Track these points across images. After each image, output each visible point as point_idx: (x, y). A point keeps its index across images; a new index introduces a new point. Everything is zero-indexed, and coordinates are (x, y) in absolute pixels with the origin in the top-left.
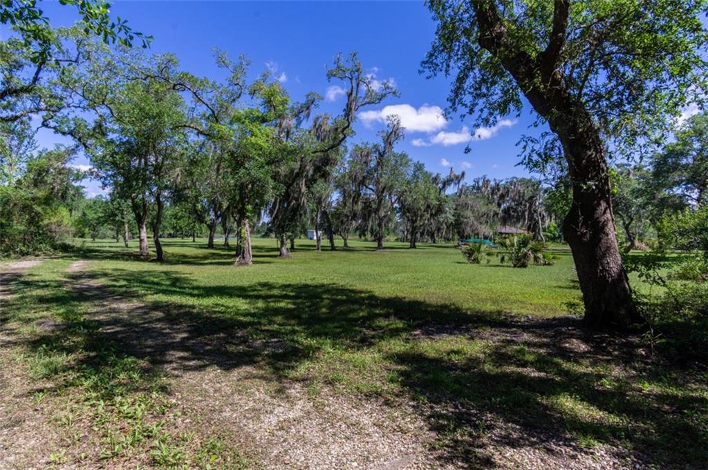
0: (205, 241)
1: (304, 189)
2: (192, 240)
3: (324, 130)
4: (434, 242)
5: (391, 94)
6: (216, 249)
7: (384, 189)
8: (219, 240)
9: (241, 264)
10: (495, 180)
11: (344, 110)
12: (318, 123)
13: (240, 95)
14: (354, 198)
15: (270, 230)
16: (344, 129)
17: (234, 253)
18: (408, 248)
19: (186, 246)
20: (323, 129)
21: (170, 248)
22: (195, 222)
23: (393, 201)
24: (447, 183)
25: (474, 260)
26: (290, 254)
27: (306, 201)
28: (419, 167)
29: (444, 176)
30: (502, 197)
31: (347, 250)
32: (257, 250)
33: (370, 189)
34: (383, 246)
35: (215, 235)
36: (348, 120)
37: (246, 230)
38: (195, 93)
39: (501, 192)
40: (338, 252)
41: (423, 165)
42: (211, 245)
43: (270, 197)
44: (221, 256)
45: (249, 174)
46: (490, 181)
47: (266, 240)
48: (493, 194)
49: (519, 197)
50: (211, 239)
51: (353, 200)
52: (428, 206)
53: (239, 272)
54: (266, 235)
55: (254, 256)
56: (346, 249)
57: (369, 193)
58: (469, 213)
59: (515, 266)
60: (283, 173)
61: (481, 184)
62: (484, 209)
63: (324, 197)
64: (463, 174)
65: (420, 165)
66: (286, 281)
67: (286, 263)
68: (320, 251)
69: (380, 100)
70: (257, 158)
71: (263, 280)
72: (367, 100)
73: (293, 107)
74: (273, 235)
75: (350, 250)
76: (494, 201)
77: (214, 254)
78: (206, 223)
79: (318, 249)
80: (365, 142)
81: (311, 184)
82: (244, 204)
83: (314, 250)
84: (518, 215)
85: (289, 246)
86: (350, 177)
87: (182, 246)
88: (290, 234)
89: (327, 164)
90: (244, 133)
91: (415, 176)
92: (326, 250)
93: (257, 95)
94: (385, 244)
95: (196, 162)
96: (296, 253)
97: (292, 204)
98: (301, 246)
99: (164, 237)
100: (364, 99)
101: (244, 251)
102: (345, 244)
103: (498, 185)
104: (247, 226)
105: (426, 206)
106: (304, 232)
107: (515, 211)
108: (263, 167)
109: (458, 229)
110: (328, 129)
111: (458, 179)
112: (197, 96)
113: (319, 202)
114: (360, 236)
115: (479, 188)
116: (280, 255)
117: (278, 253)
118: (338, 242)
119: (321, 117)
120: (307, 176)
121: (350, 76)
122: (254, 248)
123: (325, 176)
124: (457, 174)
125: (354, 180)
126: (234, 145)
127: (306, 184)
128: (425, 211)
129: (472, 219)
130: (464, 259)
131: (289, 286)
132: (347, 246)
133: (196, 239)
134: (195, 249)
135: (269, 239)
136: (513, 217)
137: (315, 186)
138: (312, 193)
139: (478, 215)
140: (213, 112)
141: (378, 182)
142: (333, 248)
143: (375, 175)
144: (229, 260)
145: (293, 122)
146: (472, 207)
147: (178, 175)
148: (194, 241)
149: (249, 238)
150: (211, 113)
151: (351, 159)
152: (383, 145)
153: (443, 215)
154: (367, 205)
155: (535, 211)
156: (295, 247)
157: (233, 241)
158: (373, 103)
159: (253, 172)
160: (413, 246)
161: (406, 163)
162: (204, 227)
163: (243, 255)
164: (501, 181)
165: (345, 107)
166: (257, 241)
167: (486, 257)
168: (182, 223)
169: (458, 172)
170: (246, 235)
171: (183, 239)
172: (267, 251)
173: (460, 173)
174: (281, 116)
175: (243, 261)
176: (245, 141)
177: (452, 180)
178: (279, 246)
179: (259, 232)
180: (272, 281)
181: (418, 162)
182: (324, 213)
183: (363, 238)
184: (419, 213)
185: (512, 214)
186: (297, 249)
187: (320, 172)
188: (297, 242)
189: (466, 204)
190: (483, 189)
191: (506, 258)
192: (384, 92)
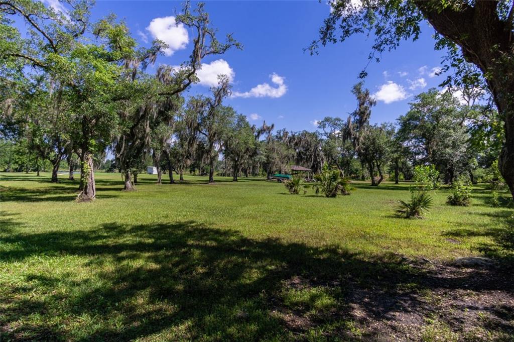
0: (49, 175)
1: (148, 130)
2: (36, 175)
3: (167, 79)
4: (247, 177)
5: (235, 46)
6: (60, 183)
7: (215, 134)
8: (63, 174)
9: (83, 200)
10: (292, 132)
11: (191, 57)
12: (161, 73)
13: (83, 31)
14: (190, 140)
15: (114, 166)
16: (190, 74)
17: (78, 186)
18: (232, 181)
19: (29, 180)
20: (165, 78)
21: (8, 182)
22: (37, 158)
23: (222, 144)
24: (260, 132)
25: (294, 191)
26: (134, 187)
27: (150, 140)
28: (242, 119)
29: (258, 127)
30: (296, 144)
31: (184, 183)
32: (102, 183)
33: (203, 134)
34: (214, 179)
35: (59, 170)
36: (194, 66)
37: (89, 165)
38: (27, 17)
39: (296, 141)
40: (176, 185)
41: (245, 117)
42: (54, 179)
43: (116, 132)
44: (64, 189)
45: (93, 108)
46: (288, 133)
47: (110, 174)
48: (290, 142)
49: (308, 145)
50: (55, 173)
51: (189, 143)
52: (248, 149)
53: (80, 210)
54: (110, 170)
55: (97, 189)
56: (182, 182)
57: (202, 137)
58: (275, 155)
59: (327, 196)
60: (128, 114)
61: (282, 135)
62: (285, 153)
63: (165, 138)
64: (273, 126)
65: (242, 117)
66: (137, 220)
67: (132, 197)
68: (161, 184)
69: (225, 50)
70: (102, 93)
71: (108, 221)
72: (212, 49)
73: (139, 52)
74: (117, 170)
75: (186, 183)
76: (291, 147)
77: (57, 187)
78: (49, 159)
79: (159, 182)
80: (200, 95)
81: (155, 126)
82: (87, 139)
83: (156, 183)
84: (307, 158)
85: (133, 180)
86: (187, 123)
87: (24, 180)
88: (135, 169)
89: (169, 109)
90: (87, 65)
91: (239, 125)
92: (166, 183)
93: (102, 33)
94: (215, 178)
95: (32, 96)
96: (140, 186)
97: (137, 142)
98: (142, 179)
99: (9, 172)
100: (210, 48)
101: (86, 186)
102: (181, 178)
103: (294, 136)
104: (90, 161)
105: (246, 149)
106: (145, 168)
107: (305, 154)
108: (109, 103)
109: (267, 167)
110: (170, 80)
111: (269, 129)
112: (30, 21)
113: (161, 141)
114: (191, 172)
115: (281, 138)
116: (125, 188)
117: (122, 186)
118: (176, 177)
119: (163, 68)
120: (151, 118)
121: (198, 25)
122: (97, 181)
123: (167, 119)
124: (268, 126)
125: (190, 127)
126: (76, 78)
127: (150, 126)
128: (244, 153)
129: (278, 159)
130: (287, 191)
131: (141, 228)
132: (183, 180)
133: (41, 174)
134: (37, 183)
135: (112, 174)
136: (304, 158)
137: (158, 128)
138: (156, 134)
139: (282, 157)
140: (51, 42)
141: (210, 129)
142: (172, 182)
143: (208, 122)
144: (71, 195)
145: (139, 65)
146: (277, 151)
147: (9, 106)
148: (38, 175)
149: (93, 174)
150: (48, 42)
151: (188, 109)
152: (214, 98)
153: (258, 157)
154: (201, 146)
155: (318, 155)
156: (138, 181)
157: (77, 175)
158: (217, 52)
159: (97, 106)
160: (235, 180)
161: (232, 114)
162: (48, 162)
163: (86, 190)
164: (296, 133)
165: (191, 54)
166: (101, 175)
167: (304, 189)
168: (25, 159)
169: (269, 125)
170: (89, 170)
171: (27, 173)
172: (112, 185)
173: (271, 126)
174: (127, 57)
175: (85, 197)
176: (88, 74)
177: (265, 130)
178: (124, 180)
179: (103, 168)
180: (119, 222)
181: (241, 115)
182: (165, 152)
183: (193, 173)
184: (241, 154)
185: (303, 156)
186: (140, 182)
187: (163, 116)
188: (140, 176)
189: (273, 148)
190: (284, 138)
191: (320, 190)
192: (228, 43)
